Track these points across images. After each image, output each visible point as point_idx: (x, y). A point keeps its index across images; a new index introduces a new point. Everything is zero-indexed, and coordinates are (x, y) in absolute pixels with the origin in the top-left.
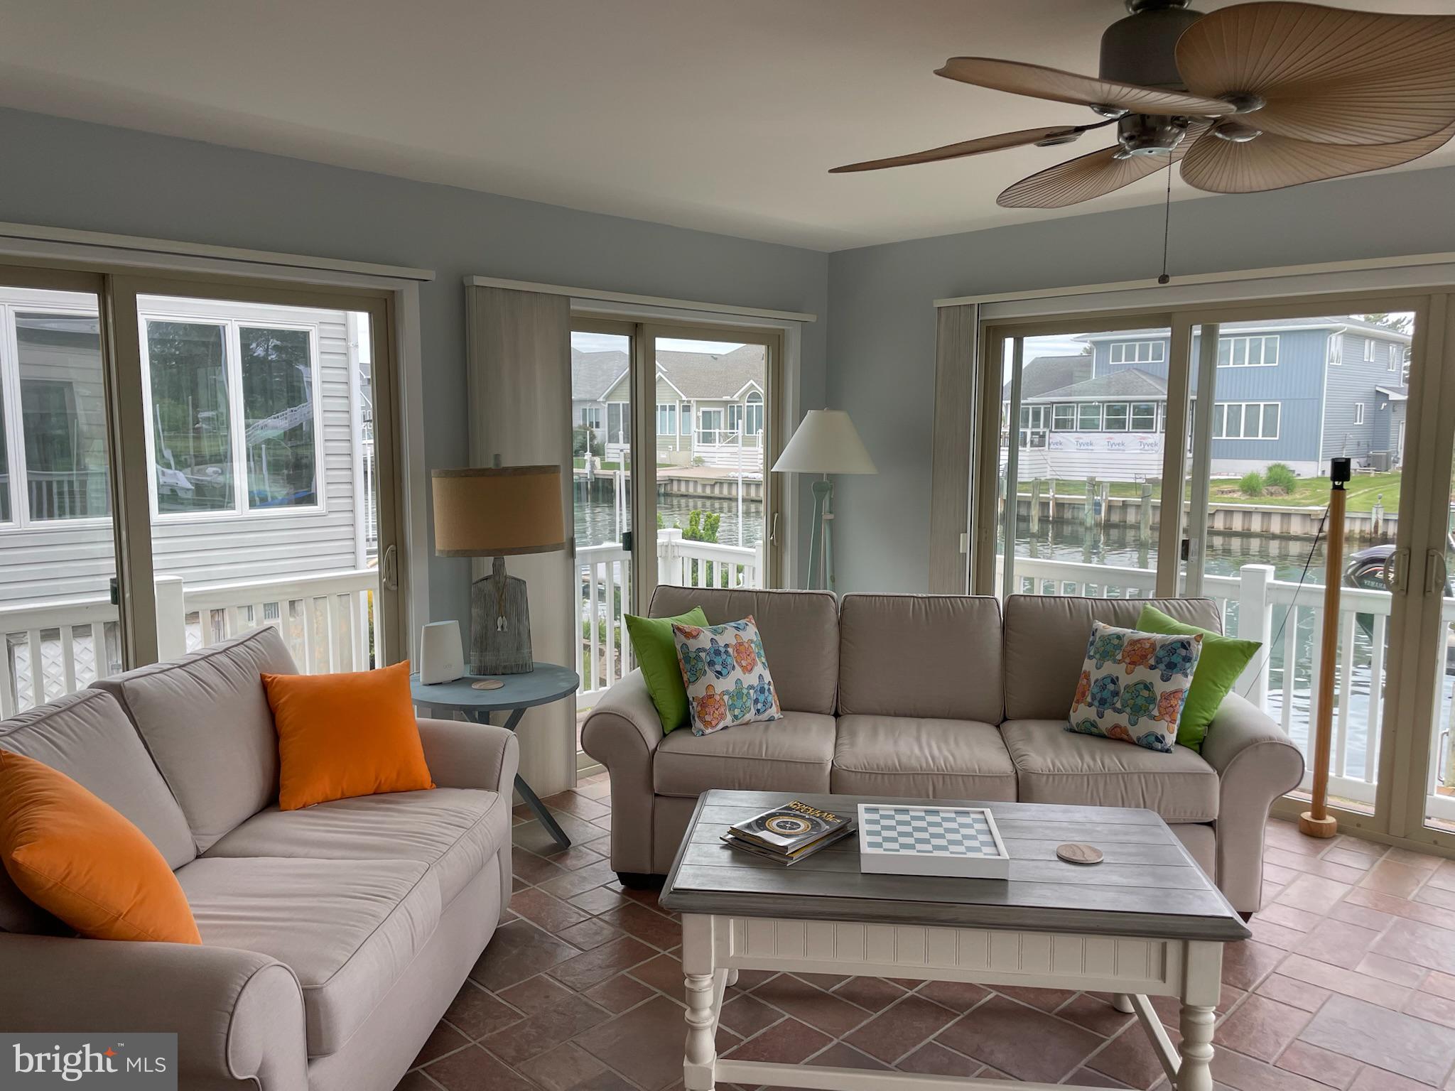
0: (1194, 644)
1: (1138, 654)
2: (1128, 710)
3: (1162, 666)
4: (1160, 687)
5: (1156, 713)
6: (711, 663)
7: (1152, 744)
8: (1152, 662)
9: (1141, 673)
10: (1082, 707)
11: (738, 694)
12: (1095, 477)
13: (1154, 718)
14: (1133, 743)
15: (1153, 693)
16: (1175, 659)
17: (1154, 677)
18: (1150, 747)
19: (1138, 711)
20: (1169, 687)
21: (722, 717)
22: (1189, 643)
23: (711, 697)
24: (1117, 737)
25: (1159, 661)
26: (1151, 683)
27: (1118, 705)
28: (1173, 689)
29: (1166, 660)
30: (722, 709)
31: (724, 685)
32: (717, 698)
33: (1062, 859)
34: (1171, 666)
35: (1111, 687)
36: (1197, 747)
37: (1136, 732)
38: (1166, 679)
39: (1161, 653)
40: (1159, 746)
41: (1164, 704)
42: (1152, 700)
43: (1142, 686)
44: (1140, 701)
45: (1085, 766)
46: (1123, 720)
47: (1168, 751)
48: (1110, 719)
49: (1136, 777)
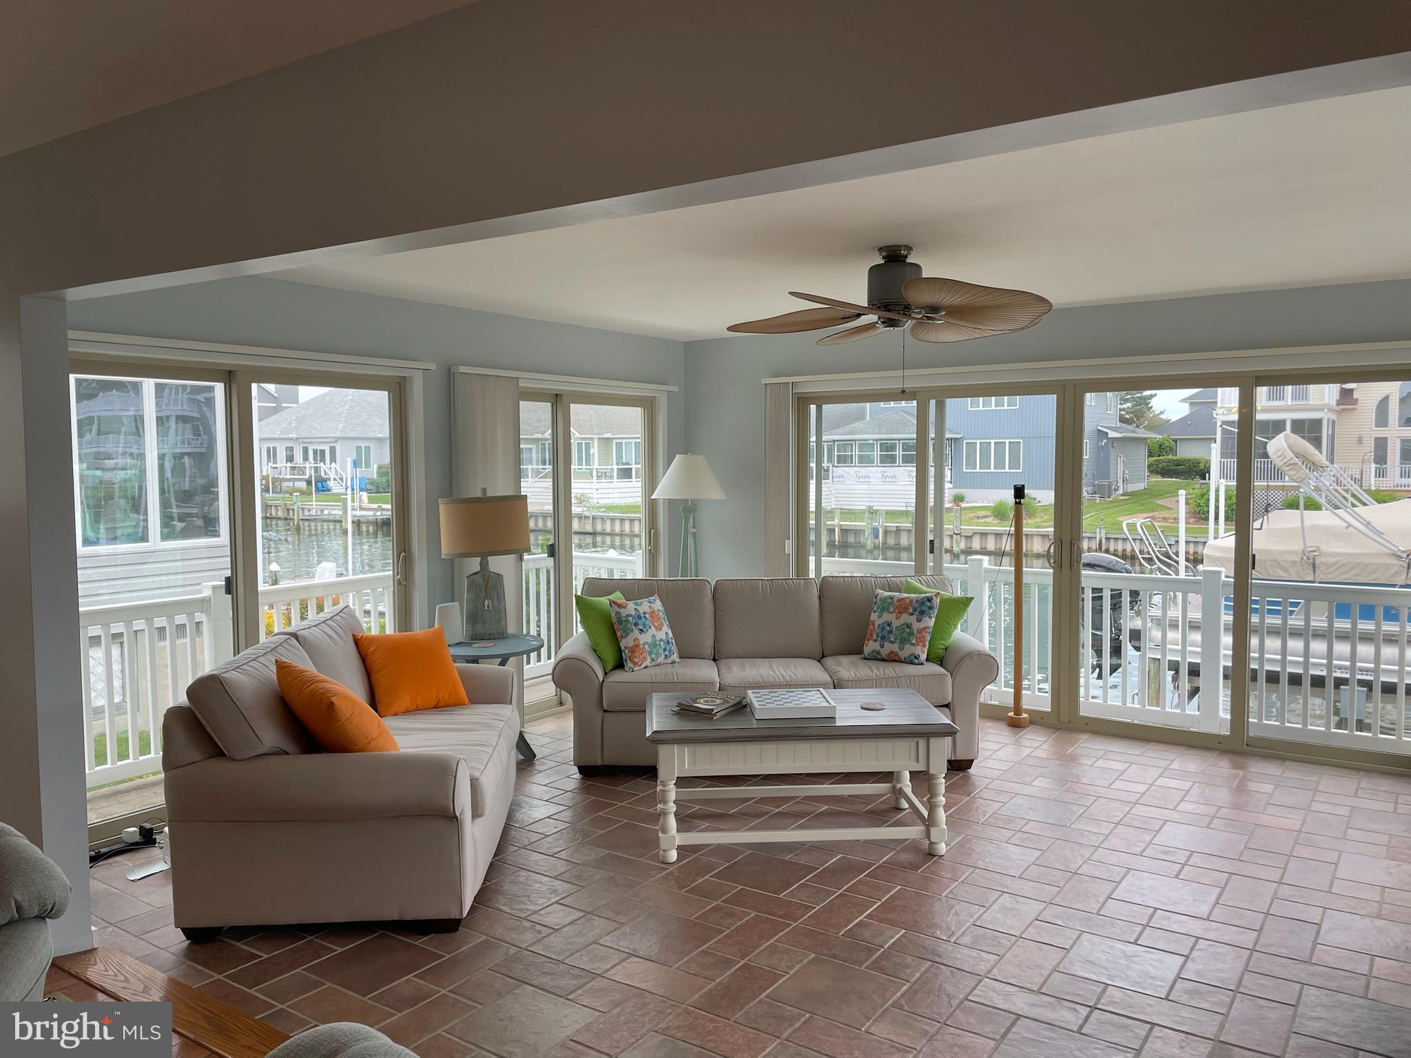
0: (934, 598)
1: (903, 607)
2: (898, 641)
3: (917, 613)
4: (917, 626)
5: (914, 641)
6: (636, 624)
7: (912, 660)
8: (911, 611)
9: (905, 618)
10: (871, 642)
11: (654, 645)
12: (873, 506)
13: (913, 645)
14: (902, 662)
15: (913, 630)
16: (924, 608)
17: (912, 620)
18: (912, 663)
19: (904, 642)
20: (921, 625)
21: (645, 659)
22: (932, 598)
23: (638, 646)
24: (893, 659)
25: (915, 610)
26: (911, 624)
27: (892, 639)
28: (923, 626)
29: (919, 609)
30: (644, 654)
31: (645, 638)
32: (641, 646)
33: (862, 708)
34: (922, 613)
35: (888, 628)
36: (939, 662)
37: (903, 654)
38: (919, 620)
39: (916, 605)
40: (917, 661)
41: (919, 636)
42: (911, 634)
43: (905, 626)
44: (905, 635)
45: (874, 674)
46: (895, 648)
47: (922, 664)
48: (889, 647)
49: (903, 679)
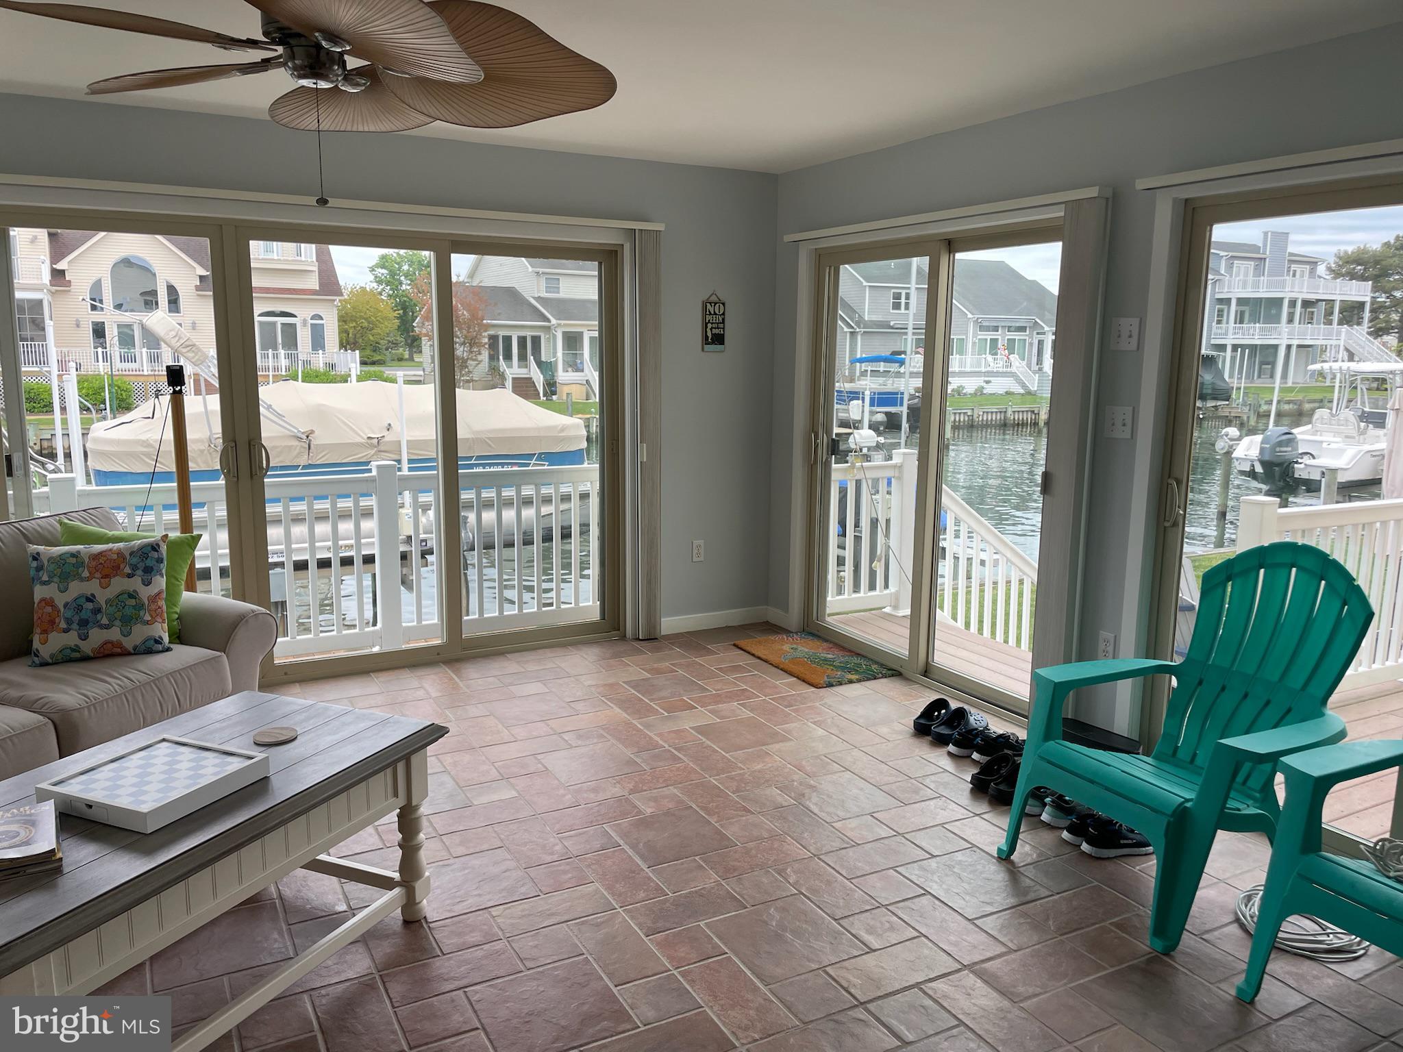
0: (162, 544)
1: (107, 566)
2: (118, 623)
3: (139, 572)
4: (145, 593)
5: (147, 617)
7: (151, 648)
8: (128, 570)
9: (119, 584)
13: (148, 623)
14: (129, 654)
15: (140, 599)
16: (149, 563)
17: (136, 584)
18: (150, 652)
19: (128, 622)
20: (152, 590)
22: (158, 545)
25: (134, 568)
26: (135, 591)
27: (105, 621)
28: (156, 591)
29: (141, 565)
34: (148, 570)
36: (178, 641)
37: (129, 643)
38: (147, 583)
39: (134, 560)
40: (160, 647)
41: (153, 607)
42: (140, 606)
43: (126, 596)
44: (128, 611)
46: (114, 634)
47: (169, 649)
48: (97, 637)
